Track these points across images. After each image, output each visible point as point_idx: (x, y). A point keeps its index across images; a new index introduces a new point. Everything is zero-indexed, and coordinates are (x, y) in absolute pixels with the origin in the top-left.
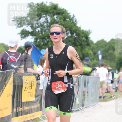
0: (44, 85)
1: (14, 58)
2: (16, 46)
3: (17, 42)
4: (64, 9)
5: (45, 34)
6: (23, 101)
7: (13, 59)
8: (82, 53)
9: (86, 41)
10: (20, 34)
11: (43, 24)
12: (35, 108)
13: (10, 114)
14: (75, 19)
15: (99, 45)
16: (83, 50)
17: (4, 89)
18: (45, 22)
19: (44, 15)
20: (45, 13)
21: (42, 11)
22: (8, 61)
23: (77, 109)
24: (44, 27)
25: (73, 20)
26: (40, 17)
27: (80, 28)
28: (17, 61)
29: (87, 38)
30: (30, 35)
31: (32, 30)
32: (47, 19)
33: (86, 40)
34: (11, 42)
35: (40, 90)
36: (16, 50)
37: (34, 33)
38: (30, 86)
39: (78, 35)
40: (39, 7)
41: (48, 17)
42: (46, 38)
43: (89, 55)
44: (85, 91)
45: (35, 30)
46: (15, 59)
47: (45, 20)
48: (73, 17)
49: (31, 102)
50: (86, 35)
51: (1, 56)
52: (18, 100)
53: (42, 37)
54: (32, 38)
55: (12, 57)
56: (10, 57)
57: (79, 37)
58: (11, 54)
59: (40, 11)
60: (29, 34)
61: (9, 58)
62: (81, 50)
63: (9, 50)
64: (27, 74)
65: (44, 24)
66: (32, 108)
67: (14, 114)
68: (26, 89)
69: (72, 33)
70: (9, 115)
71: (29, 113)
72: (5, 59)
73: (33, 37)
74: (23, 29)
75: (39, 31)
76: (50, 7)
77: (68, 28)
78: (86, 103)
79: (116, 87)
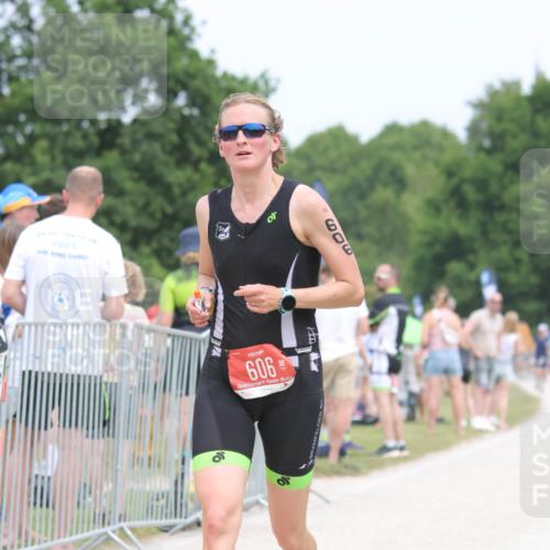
0: (10, 384)
5: (13, 94)
14: (185, 10)
15: (319, 161)
18: (13, 25)
24: (11, 58)
25: (171, 18)
27: (211, 63)
39: (199, 101)
42: (22, 118)
57: (204, 113)
65: (8, 38)
79: (411, 395)
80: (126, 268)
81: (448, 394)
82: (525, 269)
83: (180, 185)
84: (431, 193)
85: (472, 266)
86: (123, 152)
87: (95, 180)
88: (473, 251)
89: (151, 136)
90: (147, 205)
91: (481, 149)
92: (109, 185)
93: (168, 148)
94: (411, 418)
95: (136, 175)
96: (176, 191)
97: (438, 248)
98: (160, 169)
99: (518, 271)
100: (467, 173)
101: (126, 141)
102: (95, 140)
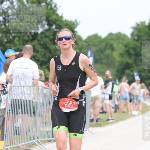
0: (8, 102)
11: (6, 11)
14: (55, 3)
15: (91, 43)
18: (9, 7)
24: (8, 16)
25: (51, 5)
27: (62, 17)
35: (2, 109)
39: (59, 27)
42: (11, 32)
47: (10, 5)
50: (71, 28)
53: (5, 30)
65: (8, 10)
69: (50, 25)
79: (116, 105)
80: (39, 71)
81: (126, 105)
82: (146, 72)
83: (53, 50)
84: (121, 52)
85: (132, 71)
86: (38, 41)
87: (31, 48)
88: (132, 67)
89: (46, 37)
90: (45, 55)
91: (134, 40)
92: (35, 50)
93: (50, 40)
94: (115, 111)
95: (42, 47)
96: (53, 51)
97: (123, 66)
98: (48, 45)
99: (144, 72)
100: (131, 46)
101: (39, 38)
102: (31, 38)
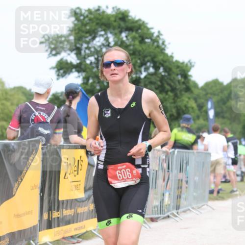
1: (44, 115)
2: (48, 92)
3: (49, 84)
4: (140, 20)
6: (61, 199)
7: (42, 116)
8: (175, 105)
9: (184, 83)
10: (56, 69)
11: (99, 49)
12: (84, 213)
13: (35, 224)
14: (163, 39)
15: (209, 91)
16: (179, 100)
17: (24, 176)
18: (103, 45)
19: (101, 31)
20: (104, 27)
21: (97, 24)
22: (33, 120)
23: (166, 215)
25: (158, 42)
26: (93, 35)
27: (172, 57)
28: (49, 121)
29: (185, 76)
30: (74, 70)
31: (78, 62)
32: (107, 39)
33: (183, 80)
34: (38, 84)
36: (48, 99)
37: (83, 67)
38: (76, 169)
39: (168, 70)
40: (92, 16)
41: (109, 35)
43: (189, 110)
44: (182, 180)
45: (85, 61)
46: (46, 117)
47: (104, 42)
48: (158, 36)
49: (76, 200)
50: (184, 71)
51: (19, 110)
52: (52, 196)
53: (97, 74)
54: (79, 76)
55: (40, 113)
56: (37, 113)
57: (169, 74)
58: (37, 107)
59: (94, 24)
60: (72, 69)
61: (35, 115)
62: (174, 99)
63: (34, 100)
64: (69, 146)
65: (101, 49)
66: (79, 212)
67: (45, 223)
68: (67, 175)
69: (156, 68)
70: (34, 226)
71: (73, 223)
72: (25, 116)
73: (80, 74)
74: (62, 59)
75: (91, 63)
76: (113, 16)
77: (149, 58)
78: (183, 202)
79: (242, 172)
89: (151, 83)
101: (142, 84)
